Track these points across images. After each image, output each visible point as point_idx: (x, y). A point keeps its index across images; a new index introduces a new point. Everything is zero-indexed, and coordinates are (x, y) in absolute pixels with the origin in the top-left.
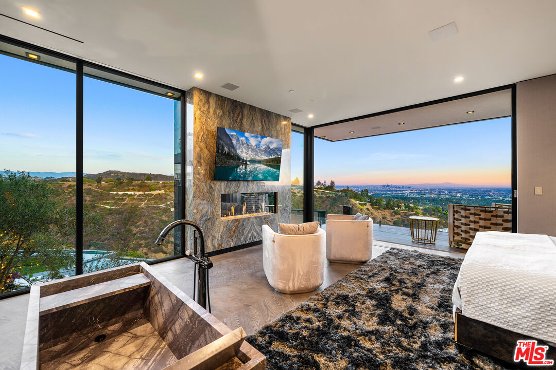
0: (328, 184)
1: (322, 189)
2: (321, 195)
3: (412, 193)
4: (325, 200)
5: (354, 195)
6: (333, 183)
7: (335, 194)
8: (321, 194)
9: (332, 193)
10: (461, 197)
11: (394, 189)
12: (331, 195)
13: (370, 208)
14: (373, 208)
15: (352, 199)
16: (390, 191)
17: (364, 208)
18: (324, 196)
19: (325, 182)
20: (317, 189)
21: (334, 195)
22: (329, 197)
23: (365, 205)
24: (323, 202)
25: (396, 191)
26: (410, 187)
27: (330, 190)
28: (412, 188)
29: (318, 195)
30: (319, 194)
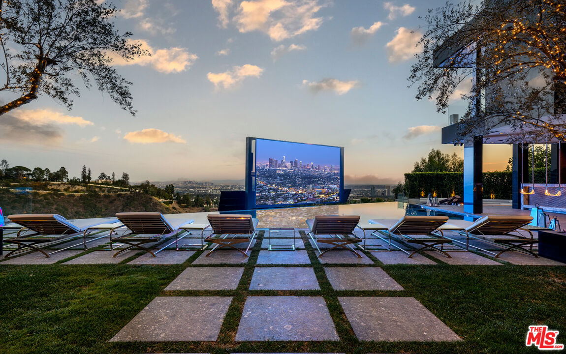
0: (119, 177)
1: (108, 185)
2: (107, 193)
3: (215, 189)
4: (115, 200)
5: (156, 191)
6: (126, 176)
7: (129, 190)
8: (108, 191)
9: (126, 190)
11: (196, 185)
12: (124, 192)
13: (177, 206)
14: (180, 207)
15: (154, 197)
16: (192, 187)
17: (171, 206)
18: (112, 194)
19: (113, 175)
20: (101, 184)
21: (128, 193)
22: (120, 195)
23: (171, 203)
24: (111, 202)
25: (199, 187)
26: (212, 184)
27: (121, 186)
28: (215, 184)
29: (102, 194)
30: (103, 192)
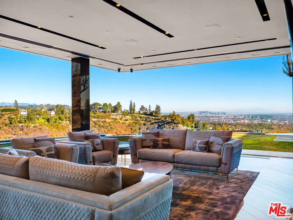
1: (146, 115)
6: (158, 108)
9: (158, 119)
10: (271, 122)
11: (210, 115)
15: (180, 125)
16: (207, 117)
19: (150, 107)
20: (141, 114)
25: (212, 117)
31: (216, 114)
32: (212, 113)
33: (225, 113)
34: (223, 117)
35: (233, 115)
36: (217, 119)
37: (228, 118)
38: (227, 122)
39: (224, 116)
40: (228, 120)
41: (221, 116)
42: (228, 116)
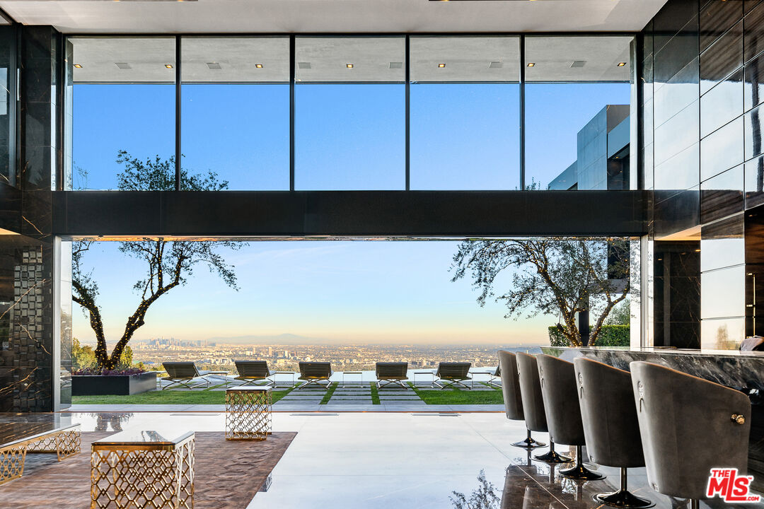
31: (192, 345)
32: (183, 345)
33: (214, 345)
34: (208, 352)
35: (232, 348)
36: (196, 357)
37: (220, 355)
38: (217, 363)
39: (211, 350)
40: (220, 359)
41: (204, 349)
42: (221, 351)
